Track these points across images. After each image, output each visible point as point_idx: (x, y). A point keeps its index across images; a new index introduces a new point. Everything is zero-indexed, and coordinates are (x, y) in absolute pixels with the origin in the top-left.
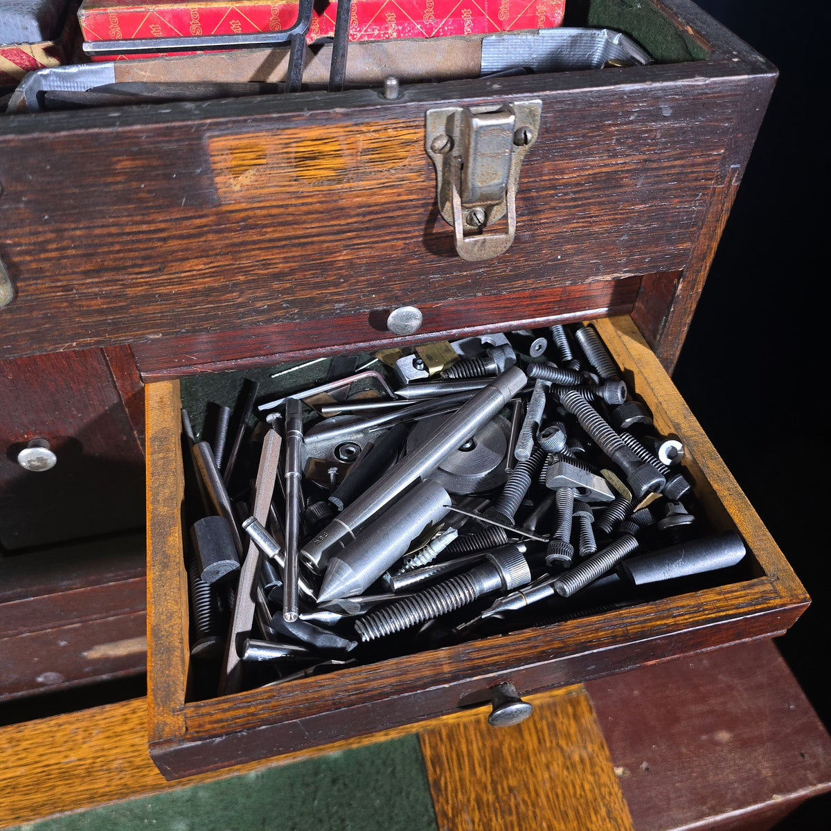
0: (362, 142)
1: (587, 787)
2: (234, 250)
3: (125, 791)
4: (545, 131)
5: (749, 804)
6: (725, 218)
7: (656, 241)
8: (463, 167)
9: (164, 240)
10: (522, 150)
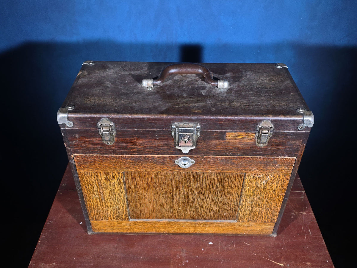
0: (246, 134)
2: (226, 145)
4: (273, 135)
6: (303, 150)
7: (291, 152)
8: (260, 139)
9: (217, 143)
10: (269, 138)
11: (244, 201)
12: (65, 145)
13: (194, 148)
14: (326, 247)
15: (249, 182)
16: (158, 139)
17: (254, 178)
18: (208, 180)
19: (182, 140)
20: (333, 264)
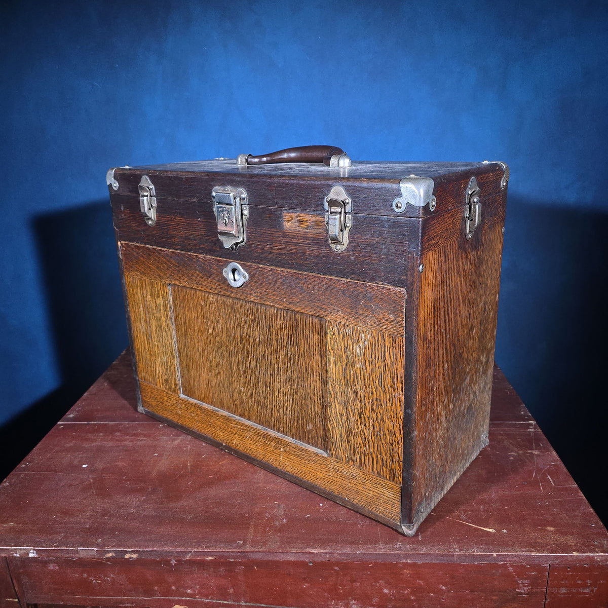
0: (312, 219)
4: (353, 224)
9: (273, 236)
10: (347, 230)
11: (333, 396)
13: (239, 240)
15: (333, 342)
16: (199, 219)
17: (339, 334)
18: (273, 327)
19: (221, 219)
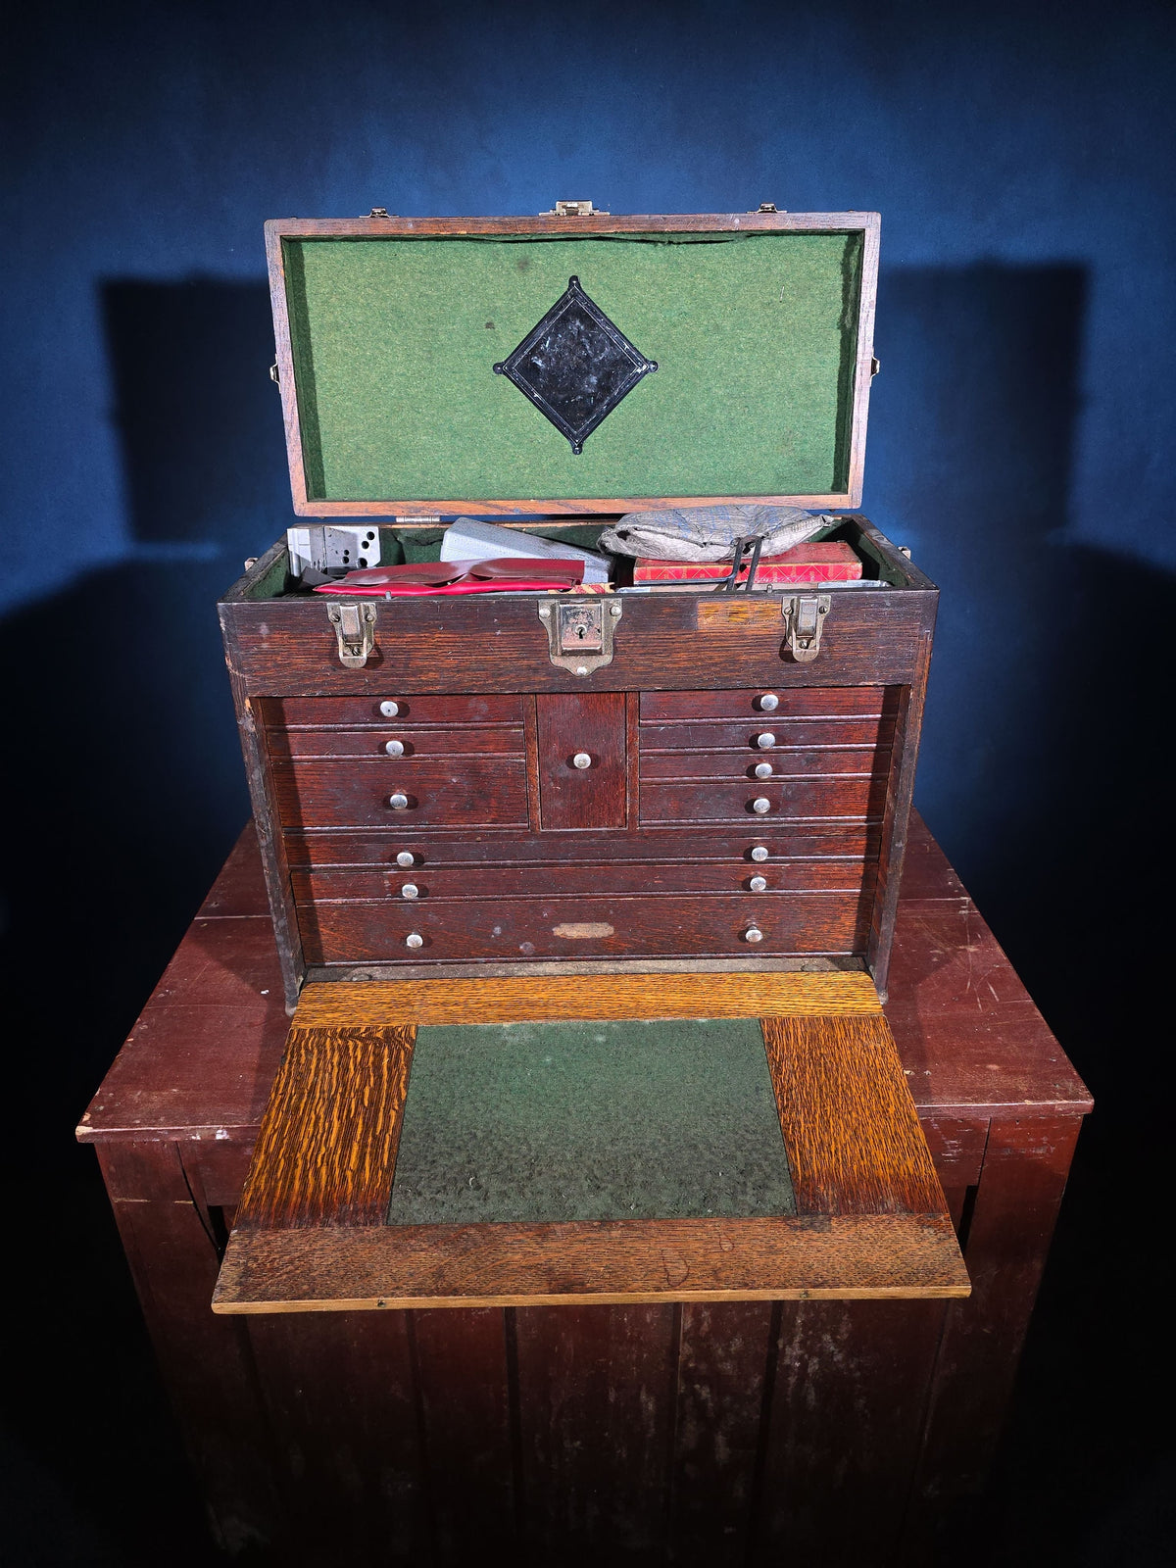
0: (756, 609)
1: (877, 1061)
2: (698, 650)
3: (567, 1017)
4: (833, 608)
5: (1005, 1101)
7: (893, 666)
8: (797, 620)
9: (673, 643)
10: (821, 618)
12: (229, 663)
13: (606, 659)
14: (1047, 1027)
16: (498, 633)
19: (569, 629)
20: (1072, 1066)
